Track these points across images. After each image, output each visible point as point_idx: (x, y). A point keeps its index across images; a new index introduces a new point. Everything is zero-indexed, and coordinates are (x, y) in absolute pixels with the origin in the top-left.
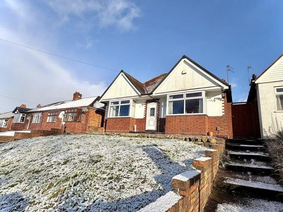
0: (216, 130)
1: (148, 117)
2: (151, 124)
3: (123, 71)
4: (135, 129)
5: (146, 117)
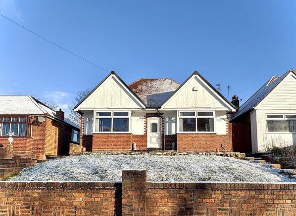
0: (221, 147)
1: (150, 134)
2: (154, 141)
3: (114, 72)
4: (135, 147)
5: (147, 133)
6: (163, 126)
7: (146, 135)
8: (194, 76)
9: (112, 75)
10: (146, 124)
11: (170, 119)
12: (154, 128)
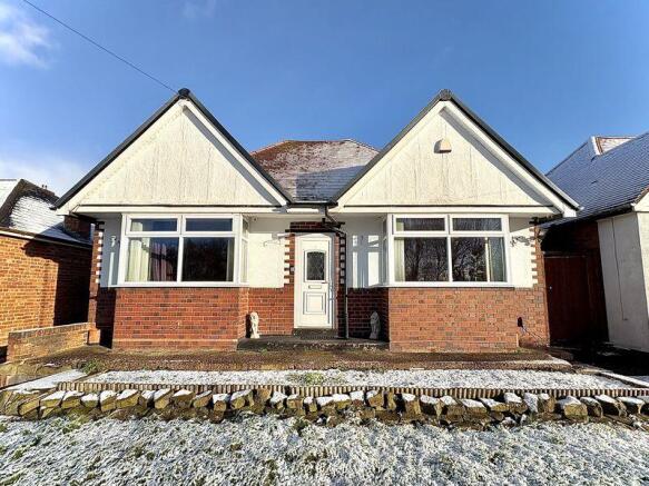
1: (302, 285)
2: (314, 308)
3: (188, 91)
4: (255, 328)
5: (292, 281)
6: (342, 260)
7: (289, 288)
8: (441, 105)
9: (184, 102)
10: (292, 253)
11: (362, 239)
12: (316, 266)
